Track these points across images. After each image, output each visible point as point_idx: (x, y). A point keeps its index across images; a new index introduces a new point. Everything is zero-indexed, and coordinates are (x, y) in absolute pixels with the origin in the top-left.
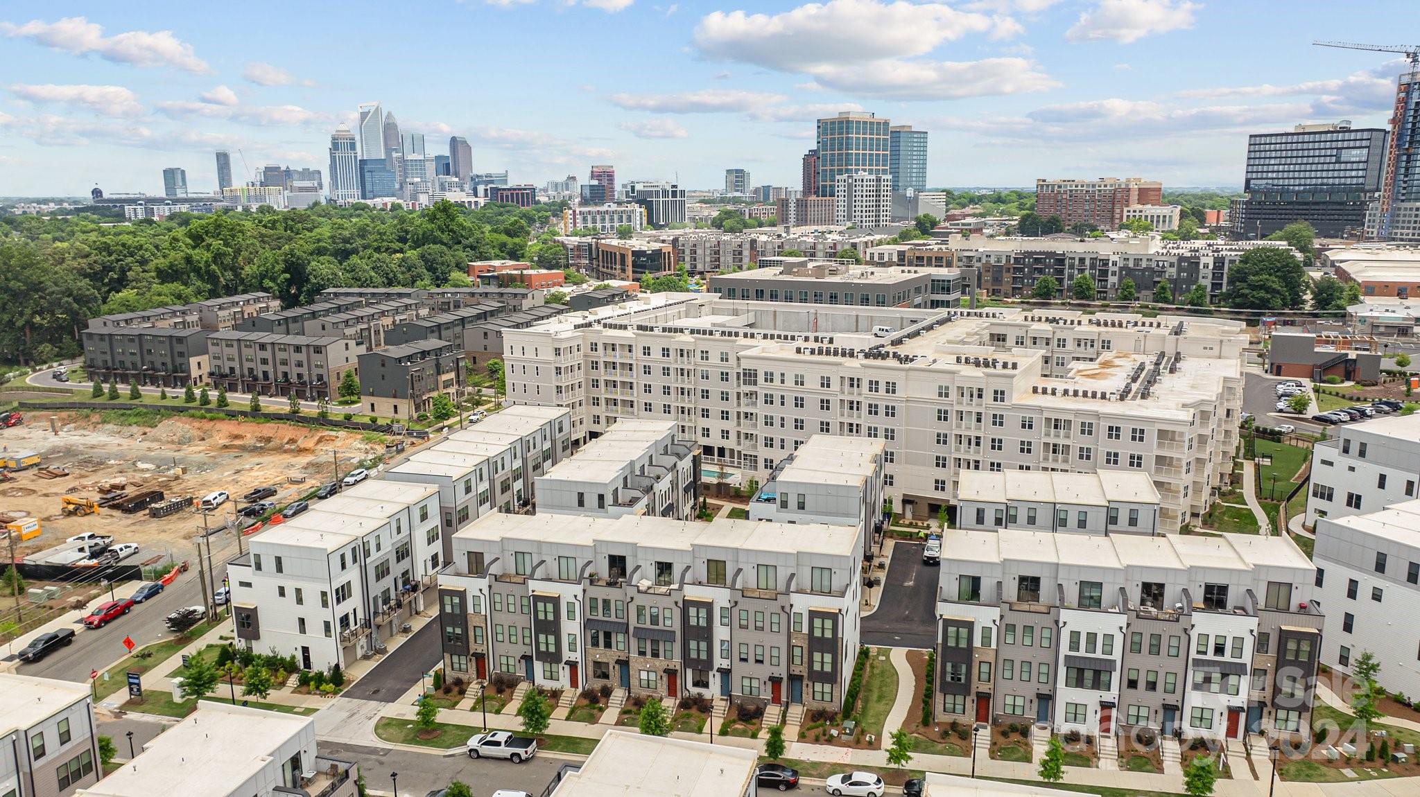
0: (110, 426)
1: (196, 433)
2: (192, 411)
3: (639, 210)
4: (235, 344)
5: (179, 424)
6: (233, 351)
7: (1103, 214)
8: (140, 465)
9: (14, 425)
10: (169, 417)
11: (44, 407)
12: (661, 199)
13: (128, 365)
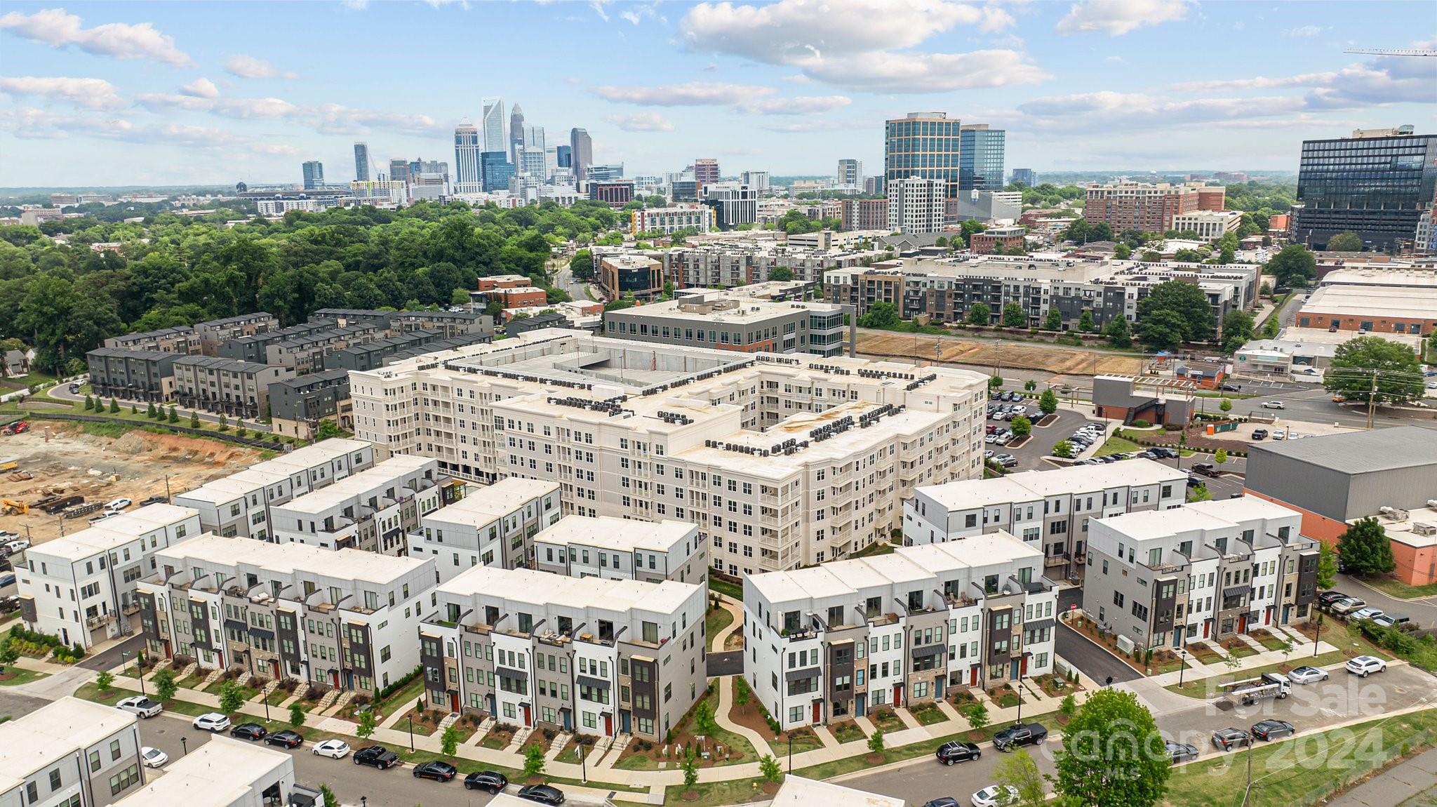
0: (87, 436)
1: (147, 444)
2: (147, 426)
3: (708, 210)
4: (192, 368)
5: (137, 437)
6: (191, 374)
7: (1152, 220)
8: (91, 472)
9: (21, 432)
10: (130, 430)
11: (46, 417)
12: (731, 200)
13: (119, 382)
